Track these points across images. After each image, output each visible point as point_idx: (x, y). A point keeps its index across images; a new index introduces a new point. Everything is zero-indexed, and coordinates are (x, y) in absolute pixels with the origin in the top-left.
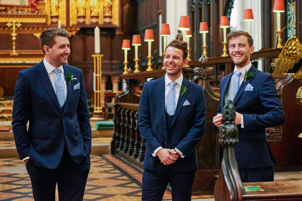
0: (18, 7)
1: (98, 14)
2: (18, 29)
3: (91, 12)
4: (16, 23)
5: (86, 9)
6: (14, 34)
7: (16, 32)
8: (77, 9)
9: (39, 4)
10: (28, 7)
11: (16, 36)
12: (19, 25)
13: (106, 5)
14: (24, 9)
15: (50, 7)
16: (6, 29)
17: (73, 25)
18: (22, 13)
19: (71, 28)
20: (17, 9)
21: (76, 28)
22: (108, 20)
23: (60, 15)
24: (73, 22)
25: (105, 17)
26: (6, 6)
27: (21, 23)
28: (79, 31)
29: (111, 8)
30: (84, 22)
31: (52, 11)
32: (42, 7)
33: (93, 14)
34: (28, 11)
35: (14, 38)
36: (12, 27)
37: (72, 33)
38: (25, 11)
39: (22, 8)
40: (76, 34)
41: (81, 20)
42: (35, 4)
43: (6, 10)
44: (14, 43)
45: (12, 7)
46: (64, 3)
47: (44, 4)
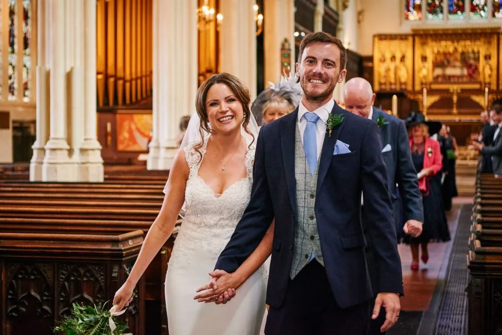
2: (458, 94)
4: (457, 89)
7: (456, 97)
9: (475, 73)
10: (467, 76)
12: (459, 91)
16: (449, 94)
18: (462, 81)
20: (458, 78)
26: (450, 76)
27: (460, 89)
31: (486, 79)
32: (477, 76)
35: (455, 102)
36: (453, 93)
38: (464, 79)
39: (462, 77)
42: (472, 74)
43: (449, 79)
45: (454, 76)
46: (495, 72)
47: (479, 74)
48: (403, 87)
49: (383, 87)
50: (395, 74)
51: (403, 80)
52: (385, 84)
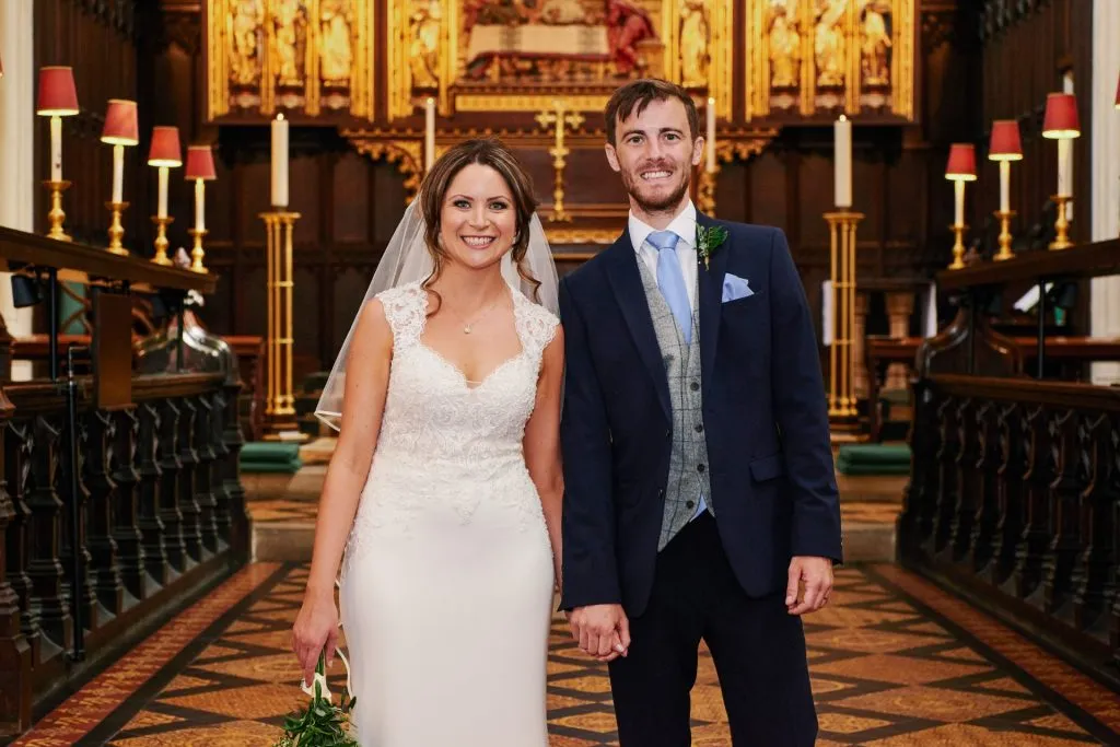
0: (572, 58)
1: (843, 79)
2: (572, 133)
3: (818, 73)
4: (568, 113)
5: (800, 62)
6: (559, 151)
7: (565, 145)
8: (771, 62)
9: (643, 47)
10: (606, 60)
11: (565, 158)
12: (576, 121)
13: (869, 48)
14: (594, 67)
15: (681, 58)
16: (535, 133)
17: (755, 119)
18: (588, 80)
19: (748, 128)
20: (572, 66)
21: (767, 130)
22: (875, 101)
23: (712, 87)
24: (755, 108)
25: (867, 89)
26: (534, 58)
27: (582, 114)
28: (774, 138)
29: (886, 56)
30: (793, 109)
31: (687, 72)
32: (651, 58)
33: (825, 80)
34: (607, 72)
35: (560, 164)
36: (552, 126)
37: (751, 147)
38: (596, 72)
39: (585, 65)
40: (766, 149)
41: (784, 102)
42: (629, 50)
43: (534, 71)
44: (559, 180)
45: (553, 59)
46: (726, 44)
47: (659, 49)
48: (337, 102)
49: (246, 101)
50: (300, 45)
51: (335, 71)
52: (254, 89)
